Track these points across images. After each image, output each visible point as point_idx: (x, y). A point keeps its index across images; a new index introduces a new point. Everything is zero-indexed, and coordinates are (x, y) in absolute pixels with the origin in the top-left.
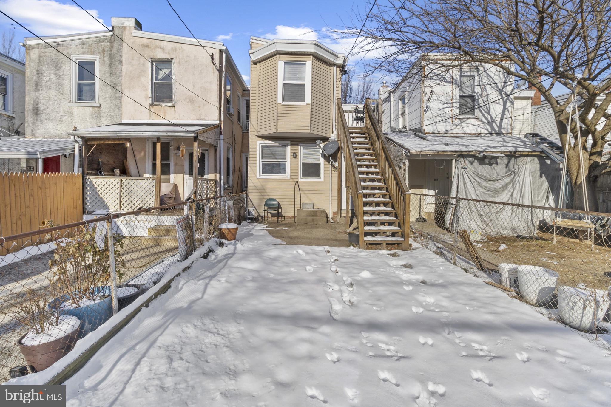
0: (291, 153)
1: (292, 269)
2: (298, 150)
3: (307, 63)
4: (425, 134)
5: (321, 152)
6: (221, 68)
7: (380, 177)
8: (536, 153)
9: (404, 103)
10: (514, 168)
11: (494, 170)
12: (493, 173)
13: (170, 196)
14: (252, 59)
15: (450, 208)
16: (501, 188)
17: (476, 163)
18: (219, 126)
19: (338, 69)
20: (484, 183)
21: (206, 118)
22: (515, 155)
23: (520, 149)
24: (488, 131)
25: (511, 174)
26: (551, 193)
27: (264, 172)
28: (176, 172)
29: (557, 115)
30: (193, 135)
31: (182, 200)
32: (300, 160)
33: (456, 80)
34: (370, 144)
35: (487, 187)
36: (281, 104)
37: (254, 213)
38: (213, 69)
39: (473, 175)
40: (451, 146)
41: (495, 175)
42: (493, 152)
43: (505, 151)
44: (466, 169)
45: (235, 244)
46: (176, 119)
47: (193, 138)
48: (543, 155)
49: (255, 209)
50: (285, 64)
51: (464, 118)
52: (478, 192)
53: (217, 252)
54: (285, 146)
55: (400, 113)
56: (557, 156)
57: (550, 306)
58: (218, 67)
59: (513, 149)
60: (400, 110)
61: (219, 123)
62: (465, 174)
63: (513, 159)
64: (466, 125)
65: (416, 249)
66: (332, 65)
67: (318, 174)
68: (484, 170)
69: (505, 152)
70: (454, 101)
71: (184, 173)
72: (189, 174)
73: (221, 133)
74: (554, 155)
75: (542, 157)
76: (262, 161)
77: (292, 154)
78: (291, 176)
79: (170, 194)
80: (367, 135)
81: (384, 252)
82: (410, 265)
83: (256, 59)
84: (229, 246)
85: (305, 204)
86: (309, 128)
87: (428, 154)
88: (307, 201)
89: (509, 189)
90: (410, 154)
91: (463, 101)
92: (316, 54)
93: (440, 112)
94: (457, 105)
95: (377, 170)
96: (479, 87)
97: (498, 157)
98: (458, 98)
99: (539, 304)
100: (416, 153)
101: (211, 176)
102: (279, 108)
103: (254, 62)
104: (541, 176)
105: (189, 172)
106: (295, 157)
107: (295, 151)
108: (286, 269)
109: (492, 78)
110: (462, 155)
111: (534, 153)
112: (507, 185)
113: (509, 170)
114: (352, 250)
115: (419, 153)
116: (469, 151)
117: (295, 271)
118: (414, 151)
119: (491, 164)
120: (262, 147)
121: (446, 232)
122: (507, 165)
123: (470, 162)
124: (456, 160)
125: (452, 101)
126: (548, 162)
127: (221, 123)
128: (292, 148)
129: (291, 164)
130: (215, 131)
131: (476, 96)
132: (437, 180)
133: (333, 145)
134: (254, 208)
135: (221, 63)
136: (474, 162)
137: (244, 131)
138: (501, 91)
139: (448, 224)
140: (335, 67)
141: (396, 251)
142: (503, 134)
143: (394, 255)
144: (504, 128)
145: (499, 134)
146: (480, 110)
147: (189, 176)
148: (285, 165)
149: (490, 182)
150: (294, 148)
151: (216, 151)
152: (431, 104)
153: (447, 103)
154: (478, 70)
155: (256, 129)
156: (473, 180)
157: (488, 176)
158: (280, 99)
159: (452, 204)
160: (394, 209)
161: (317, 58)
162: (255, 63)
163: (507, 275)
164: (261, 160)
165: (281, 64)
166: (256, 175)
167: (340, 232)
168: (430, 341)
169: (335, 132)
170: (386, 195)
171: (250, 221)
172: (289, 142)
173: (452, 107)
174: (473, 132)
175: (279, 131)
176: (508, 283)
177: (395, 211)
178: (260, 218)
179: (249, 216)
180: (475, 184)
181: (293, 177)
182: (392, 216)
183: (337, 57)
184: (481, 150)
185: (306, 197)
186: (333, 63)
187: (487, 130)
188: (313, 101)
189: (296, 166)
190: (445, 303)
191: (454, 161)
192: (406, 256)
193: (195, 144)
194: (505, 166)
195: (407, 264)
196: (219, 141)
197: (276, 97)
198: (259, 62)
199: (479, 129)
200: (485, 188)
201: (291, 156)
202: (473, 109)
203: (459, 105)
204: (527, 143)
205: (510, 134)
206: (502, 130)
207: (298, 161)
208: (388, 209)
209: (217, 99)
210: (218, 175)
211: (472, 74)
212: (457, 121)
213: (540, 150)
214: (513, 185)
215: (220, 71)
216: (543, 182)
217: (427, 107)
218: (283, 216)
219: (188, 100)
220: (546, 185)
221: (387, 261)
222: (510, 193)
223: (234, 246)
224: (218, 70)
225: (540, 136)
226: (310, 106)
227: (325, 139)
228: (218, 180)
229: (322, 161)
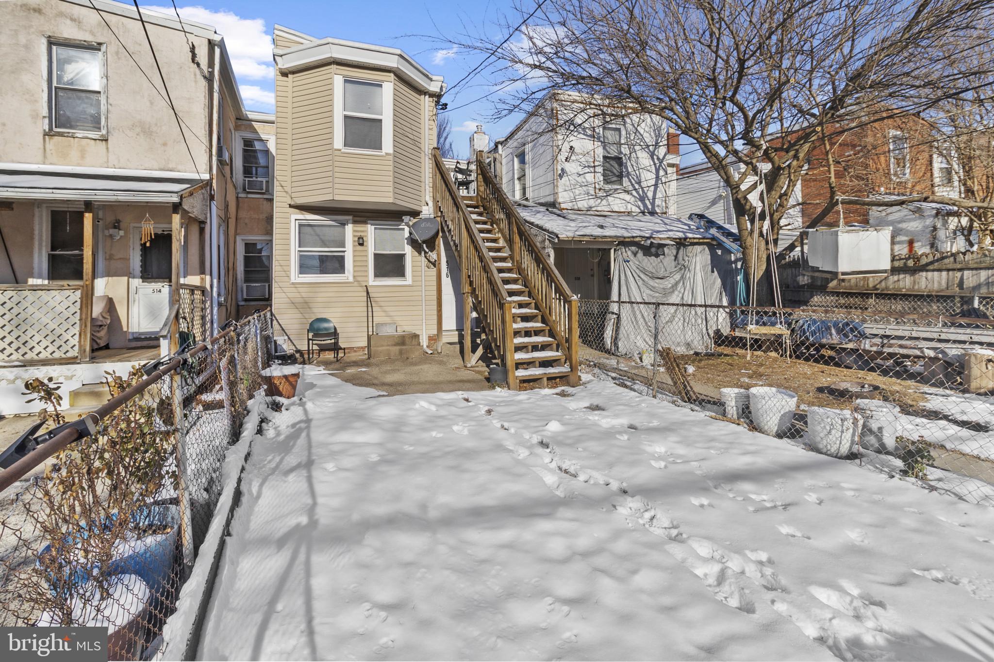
0: (354, 236)
1: (434, 434)
2: (366, 231)
3: (385, 85)
4: (561, 210)
5: (407, 235)
6: (212, 74)
7: (515, 276)
8: (708, 241)
9: (522, 161)
10: (683, 260)
11: (661, 264)
12: (661, 268)
13: (100, 323)
14: (280, 66)
15: (610, 320)
16: (670, 288)
17: (640, 254)
18: (209, 183)
19: (431, 99)
20: (651, 283)
21: (179, 167)
22: (684, 242)
23: (690, 235)
24: (640, 209)
25: (681, 269)
26: (724, 294)
27: (304, 268)
28: (109, 274)
29: (734, 191)
30: (175, 199)
31: (125, 329)
32: (371, 249)
33: (599, 134)
34: (489, 223)
35: (654, 288)
36: (340, 150)
37: (287, 348)
38: (195, 75)
39: (637, 271)
40: (607, 229)
41: (663, 270)
42: (661, 239)
43: (674, 237)
44: (628, 261)
45: (302, 404)
46: (110, 164)
47: (171, 205)
48: (715, 243)
49: (289, 338)
50: (346, 81)
51: (611, 190)
52: (644, 295)
53: (273, 420)
54: (343, 224)
55: (516, 177)
56: (733, 245)
57: (792, 434)
58: (206, 72)
59: (681, 235)
60: (516, 172)
61: (208, 178)
62: (626, 268)
63: (682, 248)
64: (613, 199)
65: (589, 382)
66: (420, 91)
67: (400, 272)
68: (650, 263)
69: (676, 239)
70: (597, 163)
71: (130, 275)
72: (141, 278)
73: (212, 198)
74: (728, 243)
75: (713, 245)
76: (300, 251)
77: (356, 239)
78: (354, 277)
79: (101, 318)
80: (482, 209)
81: (547, 391)
82: (597, 406)
83: (285, 67)
84: (292, 408)
85: (382, 324)
86: (391, 194)
87: (581, 241)
88: (387, 320)
89: (679, 289)
90: (559, 240)
91: (607, 164)
92: (400, 72)
93: (580, 179)
94: (600, 169)
95: (510, 265)
96: (627, 146)
97: (665, 245)
98: (602, 160)
99: (779, 436)
100: (567, 239)
101: (194, 280)
102: (337, 158)
103: (283, 71)
104: (713, 272)
105: (141, 272)
106: (361, 244)
107: (362, 234)
108: (425, 435)
109: (642, 136)
110: (624, 243)
111: (705, 241)
112: (677, 283)
113: (678, 264)
114: (501, 394)
115: (570, 239)
116: (633, 237)
117: (440, 435)
118: (564, 236)
119: (657, 256)
120: (300, 225)
121: (607, 356)
122: (676, 257)
123: (633, 252)
124: (615, 249)
125: (594, 163)
126: (719, 252)
127: (211, 179)
128: (356, 229)
129: (354, 256)
130: (203, 194)
131: (624, 158)
132: (579, 279)
133: (429, 225)
134: (286, 338)
135: (211, 64)
136: (637, 252)
137: (240, 195)
138: (652, 155)
139: (609, 342)
140: (427, 97)
141: (563, 388)
142: (657, 213)
143: (563, 394)
144: (658, 206)
145: (653, 213)
146: (629, 178)
147: (141, 280)
148: (343, 258)
149: (658, 281)
150: (360, 227)
151: (202, 231)
152: (568, 167)
153: (589, 167)
154: (625, 123)
155: (290, 193)
156: (637, 278)
157: (654, 271)
158: (338, 141)
159: (613, 313)
160: (547, 325)
161: (401, 78)
162: (285, 74)
163: (733, 403)
164: (298, 249)
165: (338, 82)
166: (289, 277)
167: (456, 368)
168: (705, 502)
169: (431, 204)
170: (530, 303)
171: (280, 362)
172: (351, 217)
173: (595, 172)
174: (623, 210)
175: (337, 198)
176: (735, 413)
177: (548, 328)
178: (298, 355)
179: (276, 352)
180: (640, 283)
181: (359, 279)
182: (545, 336)
183: (431, 80)
184: (647, 235)
185: (383, 314)
186: (423, 89)
187: (639, 207)
188: (397, 149)
189: (364, 258)
190: (681, 450)
191: (612, 251)
192: (583, 394)
193: (176, 219)
194: (673, 258)
195: (591, 405)
196: (209, 212)
197: (332, 138)
198: (293, 73)
199: (629, 206)
200: (652, 289)
201: (354, 241)
202: (620, 176)
203: (604, 170)
204: (692, 227)
205: (665, 213)
206: (656, 209)
207: (366, 251)
208: (539, 325)
209: (203, 132)
210: (208, 278)
211: (618, 126)
212: (601, 194)
213: (710, 236)
214: (683, 283)
215: (210, 79)
216: (715, 278)
217: (562, 170)
218: (341, 349)
219: (138, 130)
220: (719, 282)
221: (563, 404)
222: (681, 295)
223: (301, 408)
224: (205, 77)
225: (706, 218)
226: (391, 158)
227: (415, 214)
228: (208, 287)
229: (408, 250)
